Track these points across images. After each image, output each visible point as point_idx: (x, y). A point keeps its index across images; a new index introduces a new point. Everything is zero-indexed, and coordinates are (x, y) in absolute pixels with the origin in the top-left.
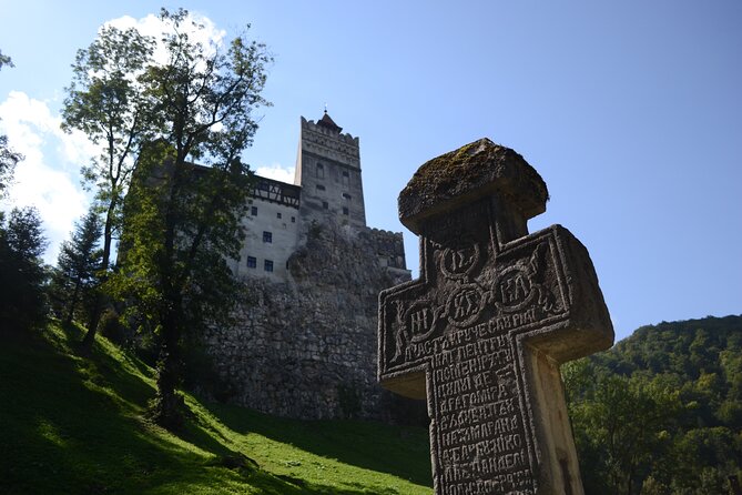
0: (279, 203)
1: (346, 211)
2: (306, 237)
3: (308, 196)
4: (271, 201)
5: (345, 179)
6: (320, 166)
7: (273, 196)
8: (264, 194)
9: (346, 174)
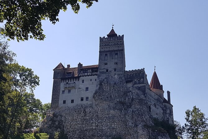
0: (91, 75)
1: (115, 70)
2: (99, 85)
3: (101, 69)
4: (88, 76)
5: (116, 56)
6: (106, 55)
7: (89, 74)
8: (86, 74)
9: (117, 54)
